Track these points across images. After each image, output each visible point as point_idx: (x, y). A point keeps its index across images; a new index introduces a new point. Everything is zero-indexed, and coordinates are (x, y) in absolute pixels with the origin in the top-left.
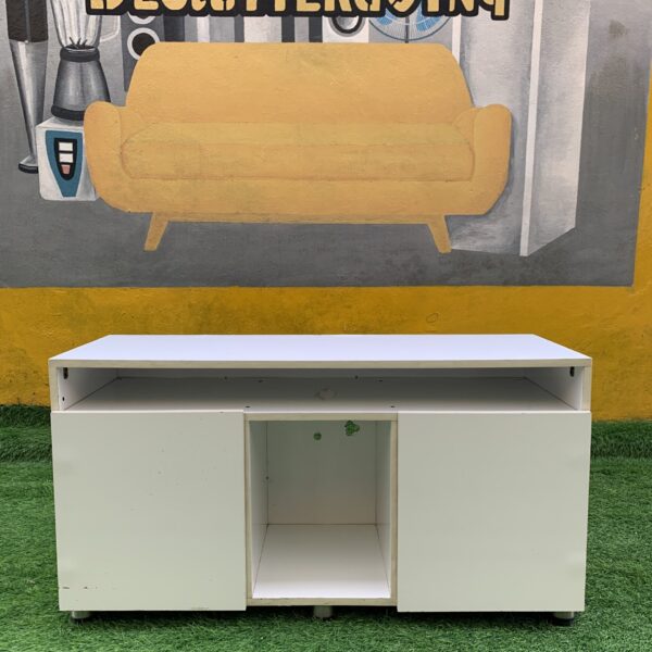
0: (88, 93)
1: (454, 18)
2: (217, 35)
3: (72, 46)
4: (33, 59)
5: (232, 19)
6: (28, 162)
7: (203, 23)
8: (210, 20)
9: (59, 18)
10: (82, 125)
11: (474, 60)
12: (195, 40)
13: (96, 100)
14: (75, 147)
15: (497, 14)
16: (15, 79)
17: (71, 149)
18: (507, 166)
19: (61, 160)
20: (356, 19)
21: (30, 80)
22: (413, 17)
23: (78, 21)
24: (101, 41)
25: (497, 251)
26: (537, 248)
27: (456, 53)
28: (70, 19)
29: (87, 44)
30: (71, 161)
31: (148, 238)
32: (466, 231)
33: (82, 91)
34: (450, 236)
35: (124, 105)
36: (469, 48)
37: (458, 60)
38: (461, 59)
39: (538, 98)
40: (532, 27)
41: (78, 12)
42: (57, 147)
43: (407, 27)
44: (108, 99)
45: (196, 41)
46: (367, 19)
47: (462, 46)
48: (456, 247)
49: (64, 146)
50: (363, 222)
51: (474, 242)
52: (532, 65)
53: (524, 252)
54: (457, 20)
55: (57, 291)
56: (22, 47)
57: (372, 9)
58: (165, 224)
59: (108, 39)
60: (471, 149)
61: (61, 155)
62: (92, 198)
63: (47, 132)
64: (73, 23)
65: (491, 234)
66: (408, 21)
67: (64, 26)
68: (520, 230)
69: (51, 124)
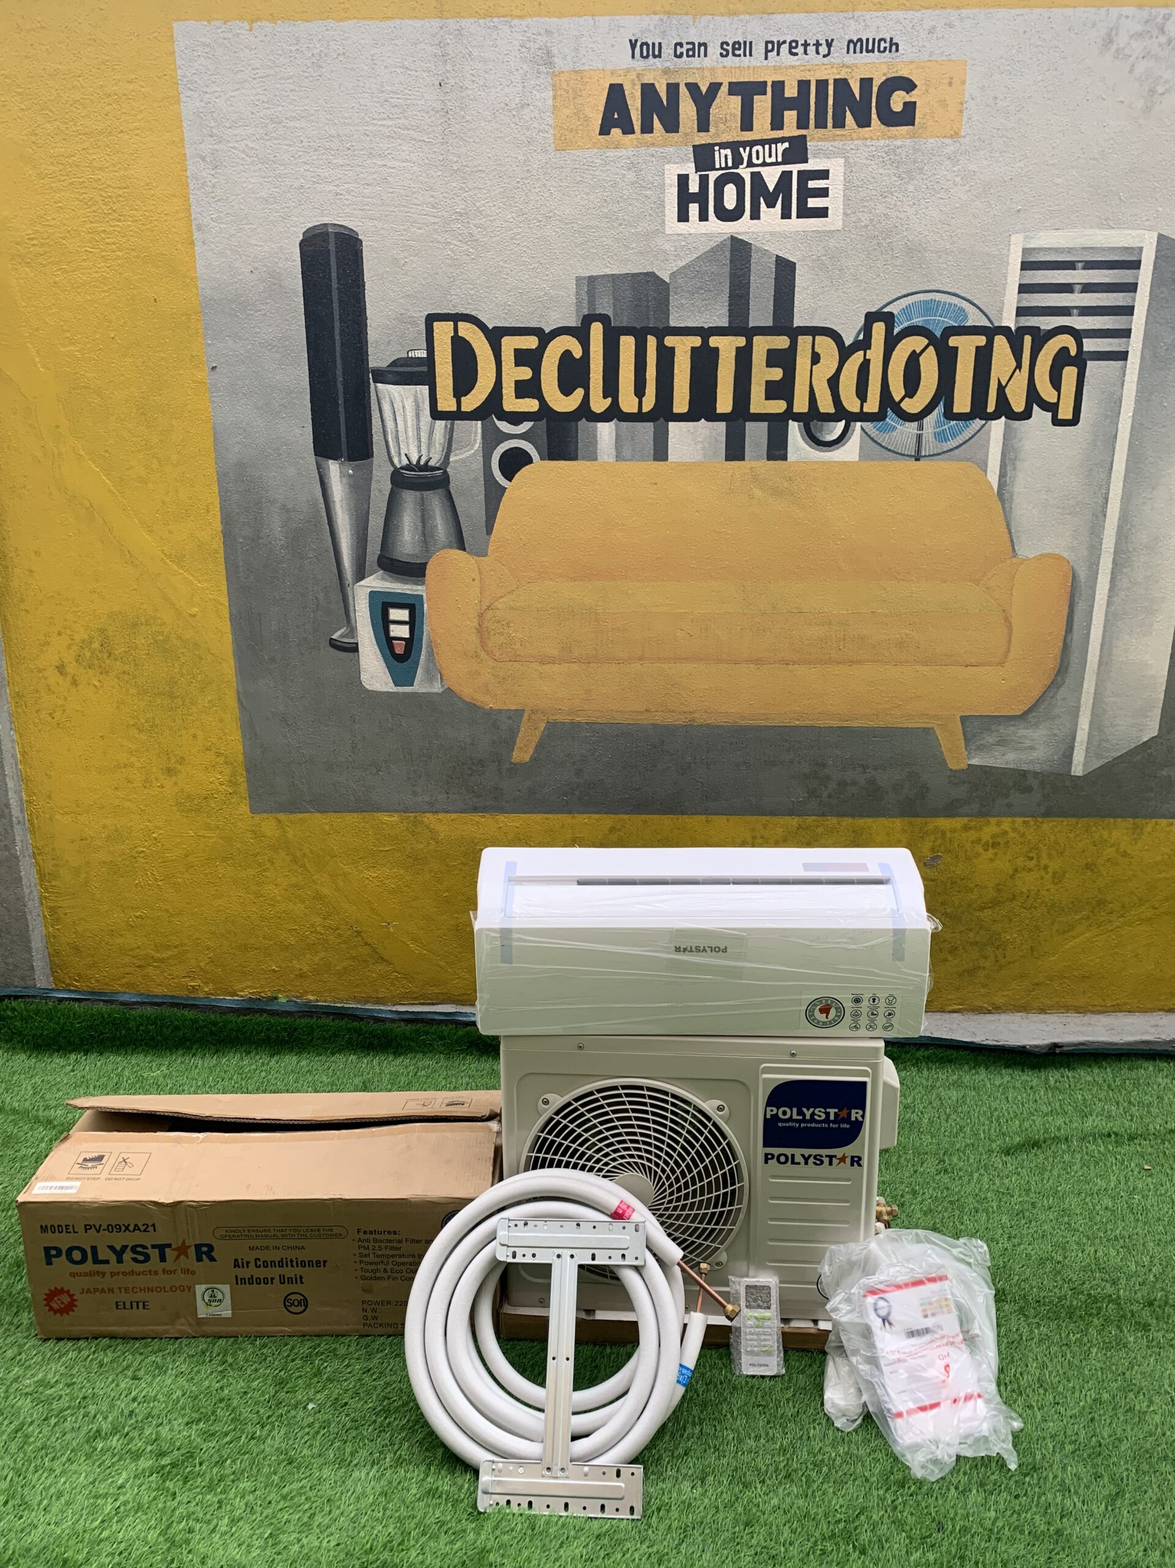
0: (432, 536)
1: (993, 422)
2: (627, 452)
3: (409, 467)
4: (350, 486)
5: (650, 426)
6: (342, 636)
7: (606, 431)
8: (616, 426)
9: (390, 425)
10: (423, 583)
11: (1021, 486)
12: (593, 457)
13: (444, 547)
14: (412, 615)
15: (1060, 417)
16: (324, 514)
17: (407, 619)
18: (1061, 644)
19: (392, 634)
20: (841, 425)
21: (347, 517)
22: (929, 421)
23: (418, 429)
24: (451, 460)
25: (1038, 768)
26: (1096, 764)
27: (993, 477)
28: (406, 427)
29: (432, 463)
30: (407, 636)
31: (517, 745)
32: (991, 739)
33: (424, 534)
34: (966, 746)
35: (485, 555)
36: (1014, 468)
37: (995, 487)
38: (999, 485)
39: (1117, 543)
40: (1115, 437)
41: (418, 416)
42: (385, 614)
43: (919, 437)
44: (462, 548)
45: (596, 459)
46: (859, 424)
47: (1003, 466)
48: (975, 761)
49: (395, 614)
50: (835, 723)
51: (1003, 755)
52: (1111, 495)
53: (1078, 769)
54: (998, 426)
55: (385, 817)
56: (334, 468)
57: (865, 410)
58: (542, 726)
59: (461, 457)
60: (1007, 620)
61: (392, 627)
62: (437, 688)
63: (373, 595)
64: (410, 430)
65: (1028, 743)
66: (921, 428)
67: (397, 438)
68: (1074, 738)
69: (377, 582)
